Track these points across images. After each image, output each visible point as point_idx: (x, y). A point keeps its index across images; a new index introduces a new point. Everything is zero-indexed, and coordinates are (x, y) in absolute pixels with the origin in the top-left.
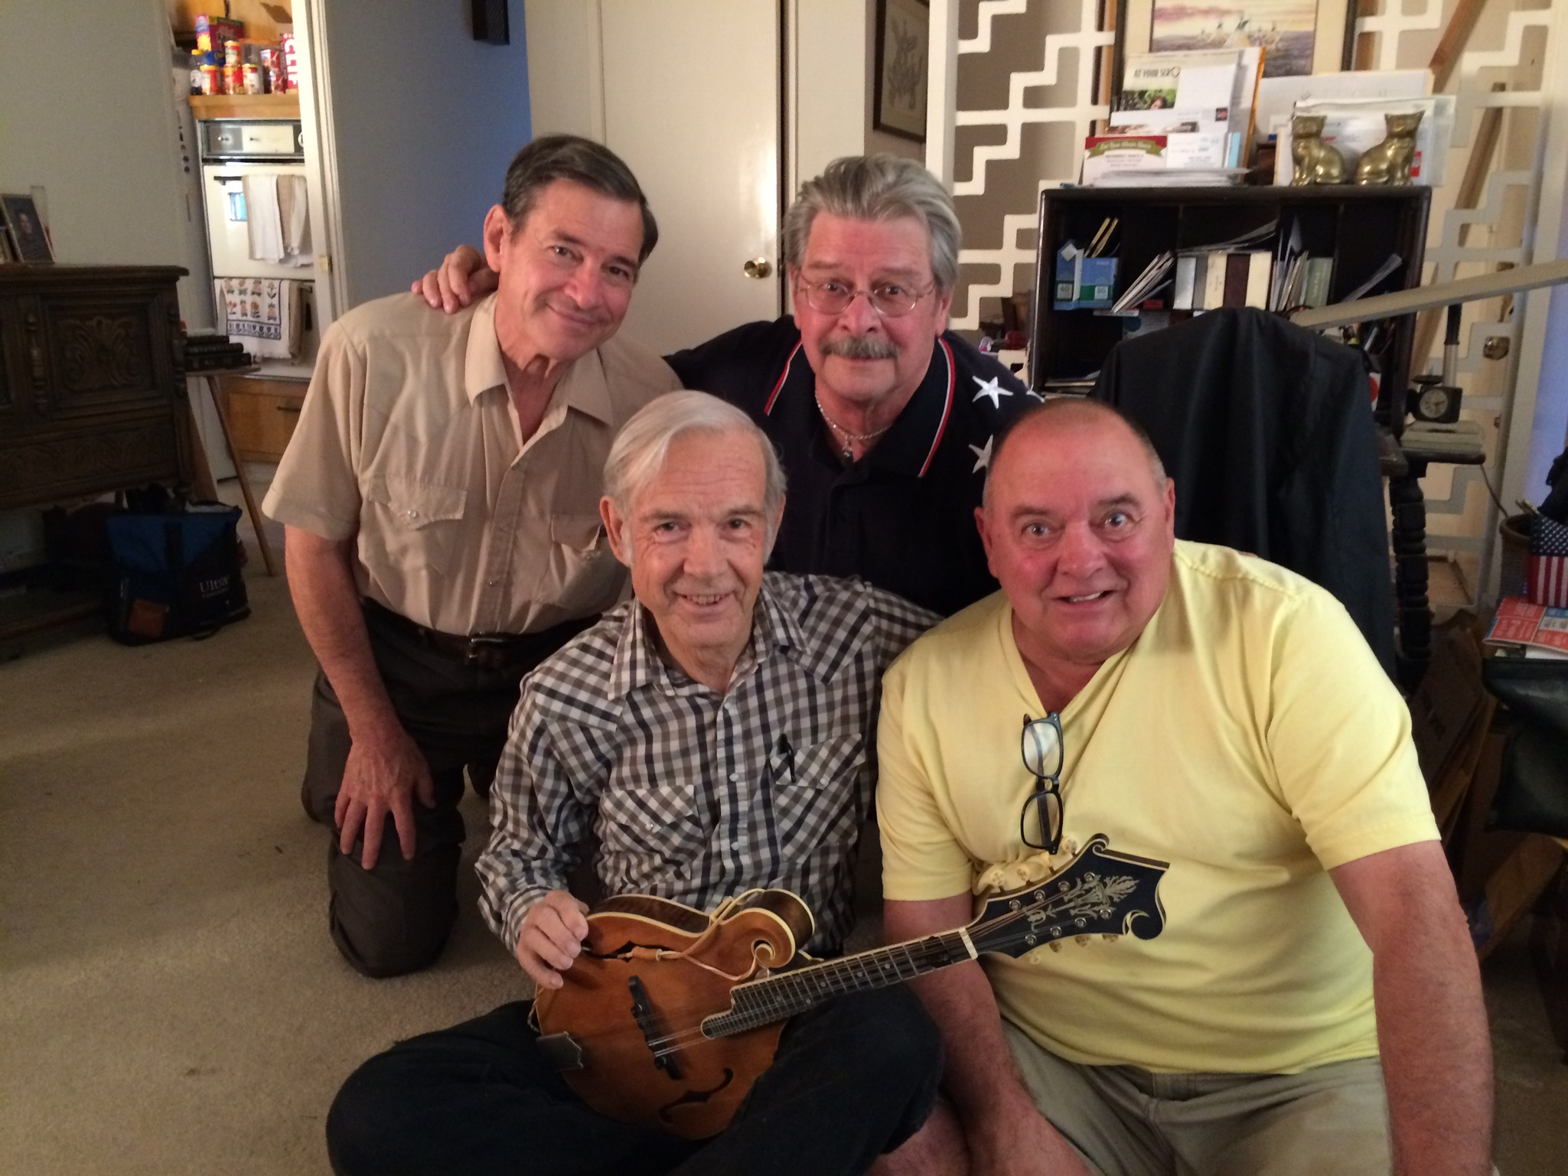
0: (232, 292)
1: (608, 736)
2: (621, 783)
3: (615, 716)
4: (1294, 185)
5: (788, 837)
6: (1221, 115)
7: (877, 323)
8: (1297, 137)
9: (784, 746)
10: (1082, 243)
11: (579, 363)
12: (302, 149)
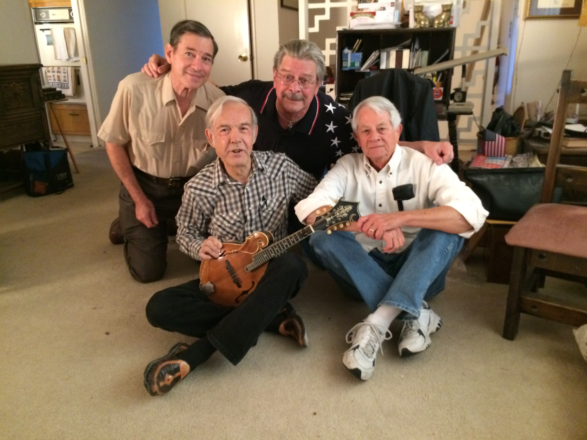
0: (49, 72)
1: (213, 199)
2: (218, 213)
3: (215, 193)
4: (415, 28)
5: (266, 225)
6: (393, 4)
7: (299, 90)
8: (415, 12)
9: (264, 199)
10: (350, 47)
11: (199, 90)
12: (73, 18)
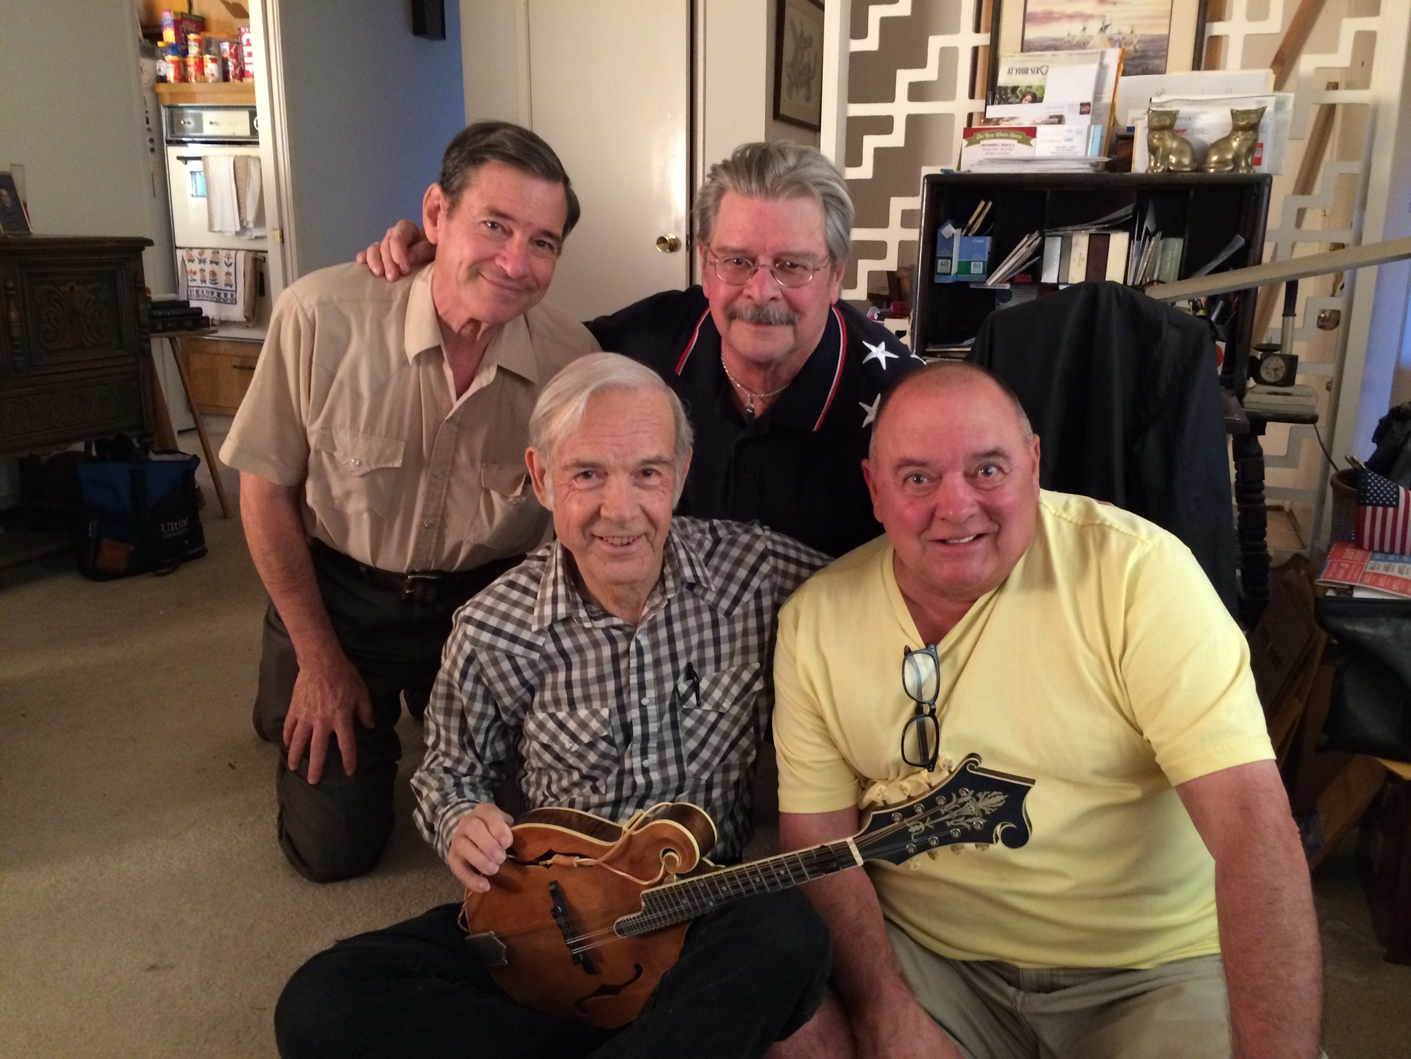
0: (192, 261)
4: (1150, 172)
6: (1084, 109)
7: (778, 294)
8: (1152, 129)
9: (690, 673)
10: (960, 223)
11: (508, 327)
12: (257, 131)
